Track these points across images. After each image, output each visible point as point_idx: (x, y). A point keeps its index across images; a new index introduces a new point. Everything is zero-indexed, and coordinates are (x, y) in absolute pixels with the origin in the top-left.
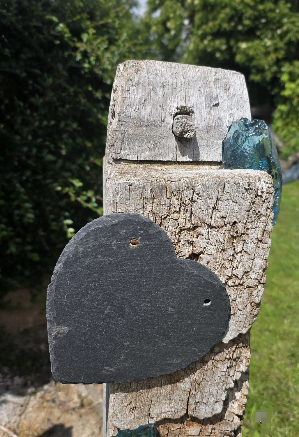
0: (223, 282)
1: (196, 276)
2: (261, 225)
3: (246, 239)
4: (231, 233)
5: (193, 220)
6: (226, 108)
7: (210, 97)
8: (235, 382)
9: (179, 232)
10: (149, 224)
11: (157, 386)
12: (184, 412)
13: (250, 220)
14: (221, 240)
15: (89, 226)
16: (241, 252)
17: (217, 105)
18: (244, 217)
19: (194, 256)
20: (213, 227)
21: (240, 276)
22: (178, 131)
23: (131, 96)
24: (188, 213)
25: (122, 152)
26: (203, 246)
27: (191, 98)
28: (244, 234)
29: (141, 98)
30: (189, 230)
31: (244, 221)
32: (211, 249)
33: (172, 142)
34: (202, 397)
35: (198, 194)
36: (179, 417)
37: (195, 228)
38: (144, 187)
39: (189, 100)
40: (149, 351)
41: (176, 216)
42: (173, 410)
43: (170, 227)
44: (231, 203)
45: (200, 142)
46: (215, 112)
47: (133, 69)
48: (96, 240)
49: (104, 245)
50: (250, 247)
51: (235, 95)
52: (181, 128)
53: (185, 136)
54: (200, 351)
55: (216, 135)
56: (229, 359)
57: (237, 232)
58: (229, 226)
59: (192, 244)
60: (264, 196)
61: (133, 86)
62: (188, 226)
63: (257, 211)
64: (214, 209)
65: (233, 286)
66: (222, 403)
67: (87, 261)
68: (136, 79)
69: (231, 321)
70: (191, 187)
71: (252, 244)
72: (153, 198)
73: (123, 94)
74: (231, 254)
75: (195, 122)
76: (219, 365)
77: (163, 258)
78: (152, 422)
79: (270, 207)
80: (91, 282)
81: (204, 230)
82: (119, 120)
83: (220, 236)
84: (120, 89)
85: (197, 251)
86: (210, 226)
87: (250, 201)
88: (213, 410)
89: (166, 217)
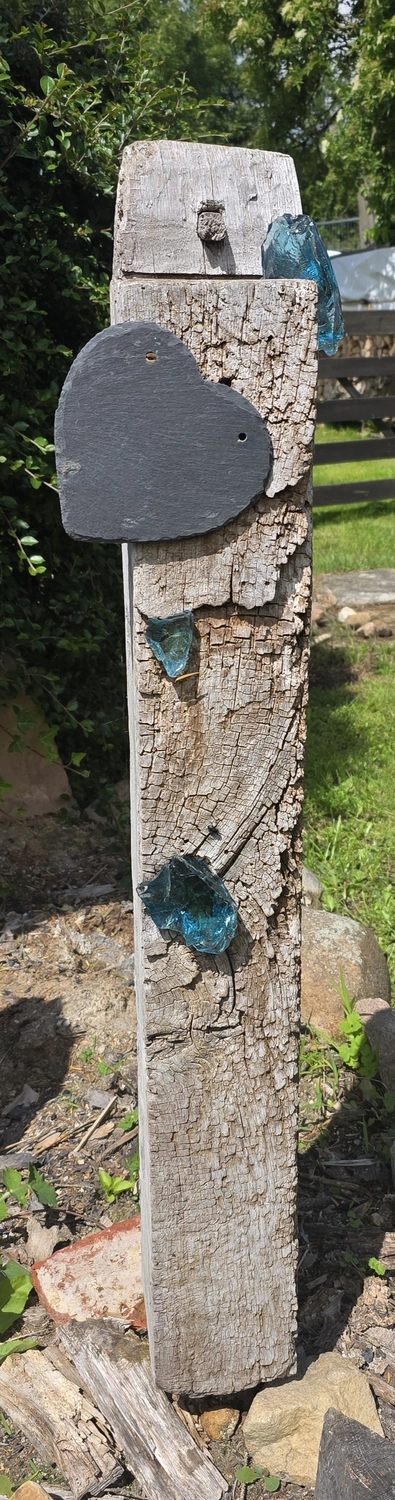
0: (263, 417)
1: (227, 402)
2: (303, 341)
3: (286, 359)
4: (268, 351)
5: (221, 334)
6: (267, 202)
7: (245, 188)
8: (289, 556)
9: (205, 350)
10: (168, 335)
11: (191, 558)
12: (225, 598)
13: (287, 335)
14: (256, 360)
15: (100, 336)
16: (281, 376)
17: (254, 198)
18: (280, 330)
19: (226, 381)
20: (245, 343)
21: (282, 408)
22: (203, 231)
23: (143, 187)
24: (214, 324)
25: (135, 262)
26: (235, 368)
27: (220, 189)
28: (282, 353)
29: (155, 190)
30: (216, 346)
31: (282, 336)
32: (244, 373)
33: (198, 248)
34: (248, 574)
35: (223, 300)
36: (221, 604)
37: (223, 344)
38: (159, 291)
39: (218, 192)
40: (176, 500)
41: (199, 327)
42: (213, 592)
43: (193, 342)
44: (264, 312)
45: (235, 250)
46: (253, 208)
47: (144, 152)
48: (108, 352)
49: (117, 360)
50: (291, 370)
51: (279, 185)
52: (206, 228)
53: (213, 238)
54: (239, 503)
55: (256, 240)
56: (278, 524)
57: (274, 350)
58: (264, 343)
59: (221, 366)
60: (303, 303)
61: (143, 174)
62: (214, 341)
63: (296, 323)
64: (244, 319)
65: (276, 423)
66: (273, 585)
67: (99, 379)
68: (148, 166)
69: (274, 467)
70: (214, 290)
71: (295, 366)
72: (171, 304)
73: (132, 185)
74: (270, 379)
75: (226, 221)
76: (266, 530)
77: (186, 378)
78: (189, 608)
79: (311, 318)
80: (105, 405)
81: (233, 347)
82: (129, 220)
83: (255, 354)
84: (128, 178)
85: (228, 375)
86: (241, 343)
87: (286, 309)
88: (263, 595)
89: (187, 330)
